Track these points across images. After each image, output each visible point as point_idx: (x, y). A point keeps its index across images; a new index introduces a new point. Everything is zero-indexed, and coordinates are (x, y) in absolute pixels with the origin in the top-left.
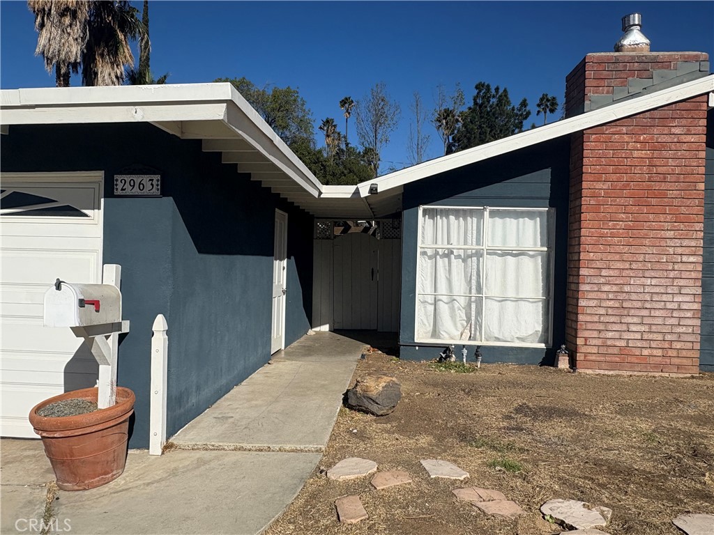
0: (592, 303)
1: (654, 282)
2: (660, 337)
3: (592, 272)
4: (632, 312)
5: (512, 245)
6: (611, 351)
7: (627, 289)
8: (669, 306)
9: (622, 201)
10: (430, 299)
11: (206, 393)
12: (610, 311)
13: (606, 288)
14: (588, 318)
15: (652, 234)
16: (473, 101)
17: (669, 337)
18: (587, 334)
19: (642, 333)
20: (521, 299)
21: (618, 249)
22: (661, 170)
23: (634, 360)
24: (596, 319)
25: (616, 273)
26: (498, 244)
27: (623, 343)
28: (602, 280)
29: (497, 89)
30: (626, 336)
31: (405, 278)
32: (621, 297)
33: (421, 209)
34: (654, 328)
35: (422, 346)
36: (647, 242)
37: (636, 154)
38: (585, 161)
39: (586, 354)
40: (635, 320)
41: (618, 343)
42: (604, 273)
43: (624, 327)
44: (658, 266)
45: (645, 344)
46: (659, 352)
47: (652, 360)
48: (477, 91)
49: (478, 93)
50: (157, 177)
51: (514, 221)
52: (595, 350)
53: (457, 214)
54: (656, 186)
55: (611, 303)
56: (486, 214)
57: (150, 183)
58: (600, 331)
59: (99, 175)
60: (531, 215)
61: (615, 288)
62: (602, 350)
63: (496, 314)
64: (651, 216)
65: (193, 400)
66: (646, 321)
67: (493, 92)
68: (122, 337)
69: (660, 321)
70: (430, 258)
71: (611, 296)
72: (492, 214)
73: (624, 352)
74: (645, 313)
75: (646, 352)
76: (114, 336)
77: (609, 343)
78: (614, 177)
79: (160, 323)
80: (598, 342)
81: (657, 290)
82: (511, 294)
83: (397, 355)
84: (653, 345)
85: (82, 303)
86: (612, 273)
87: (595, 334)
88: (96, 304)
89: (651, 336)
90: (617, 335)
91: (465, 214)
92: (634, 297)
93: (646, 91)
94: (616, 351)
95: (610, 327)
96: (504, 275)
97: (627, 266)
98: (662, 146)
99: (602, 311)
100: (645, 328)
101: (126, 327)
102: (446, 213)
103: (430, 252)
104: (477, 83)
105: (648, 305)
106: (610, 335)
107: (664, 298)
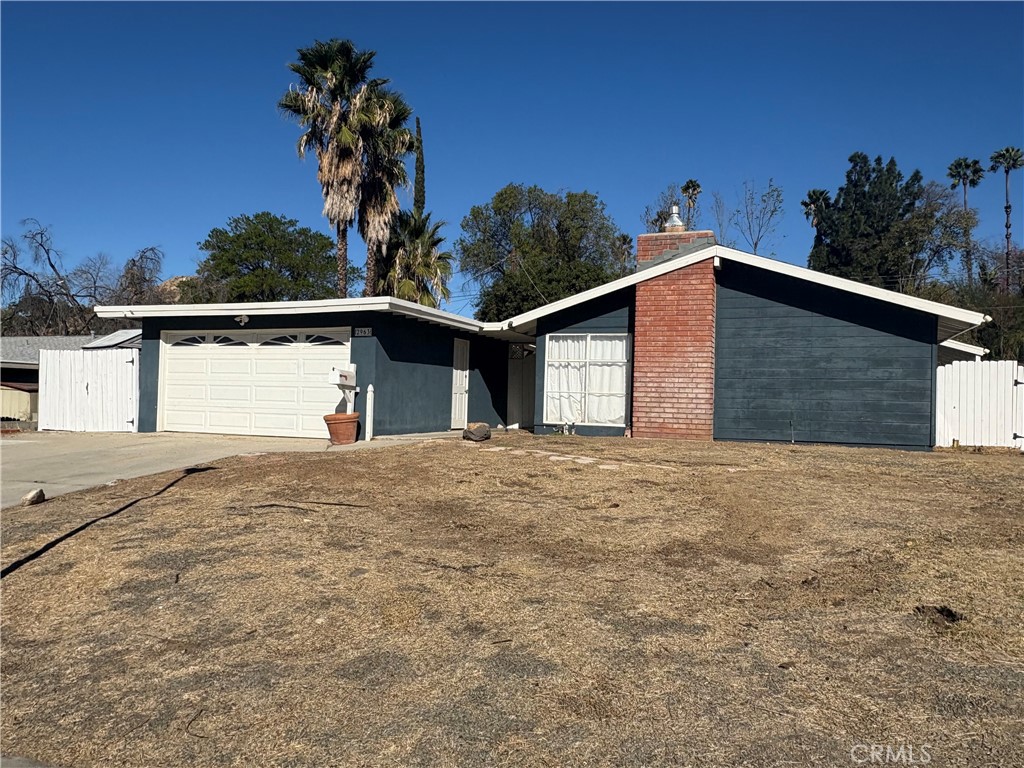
0: (642, 394)
1: (681, 380)
2: (684, 416)
3: (642, 374)
4: (667, 400)
5: (608, 358)
6: (653, 425)
7: (663, 385)
8: (690, 396)
9: (660, 328)
10: (557, 396)
11: (395, 427)
12: (653, 400)
13: (651, 385)
14: (640, 404)
15: (679, 349)
16: (846, 179)
17: (690, 416)
18: (639, 415)
19: (673, 413)
20: (612, 395)
21: (657, 359)
22: (685, 307)
23: (668, 431)
24: (644, 404)
25: (657, 375)
26: (599, 359)
27: (661, 420)
28: (648, 380)
29: (879, 161)
30: (663, 415)
31: (537, 382)
32: (659, 390)
33: (547, 336)
34: (681, 411)
35: (547, 425)
36: (675, 354)
37: (668, 298)
38: (637, 303)
39: (638, 428)
40: (669, 405)
41: (658, 420)
42: (649, 375)
43: (662, 410)
44: (682, 370)
45: (675, 421)
46: (684, 426)
47: (678, 431)
48: (851, 165)
49: (853, 167)
50: (370, 329)
51: (609, 342)
52: (643, 425)
53: (573, 339)
54: (680, 318)
55: (653, 395)
56: (589, 338)
57: (368, 331)
58: (647, 412)
59: (349, 328)
60: (620, 339)
61: (656, 385)
62: (648, 425)
63: (596, 404)
64: (679, 338)
65: (388, 427)
66: (676, 406)
67: (873, 164)
68: (356, 394)
69: (684, 406)
70: (557, 368)
71: (653, 390)
72: (593, 338)
73: (662, 426)
74: (675, 400)
75: (675, 426)
76: (353, 392)
77: (652, 420)
78: (655, 313)
79: (370, 388)
80: (646, 420)
81: (682, 385)
82: (606, 391)
83: (532, 432)
84: (681, 421)
85: (341, 376)
86: (654, 375)
87: (644, 415)
88: (345, 377)
89: (679, 416)
90: (657, 415)
91: (578, 339)
92: (667, 390)
93: (674, 257)
94: (656, 425)
95: (653, 410)
96: (602, 379)
97: (663, 370)
98: (685, 293)
99: (648, 400)
100: (675, 411)
101: (358, 390)
102: (565, 339)
103: (557, 365)
104: (853, 153)
105: (676, 395)
106: (653, 415)
107: (687, 390)
